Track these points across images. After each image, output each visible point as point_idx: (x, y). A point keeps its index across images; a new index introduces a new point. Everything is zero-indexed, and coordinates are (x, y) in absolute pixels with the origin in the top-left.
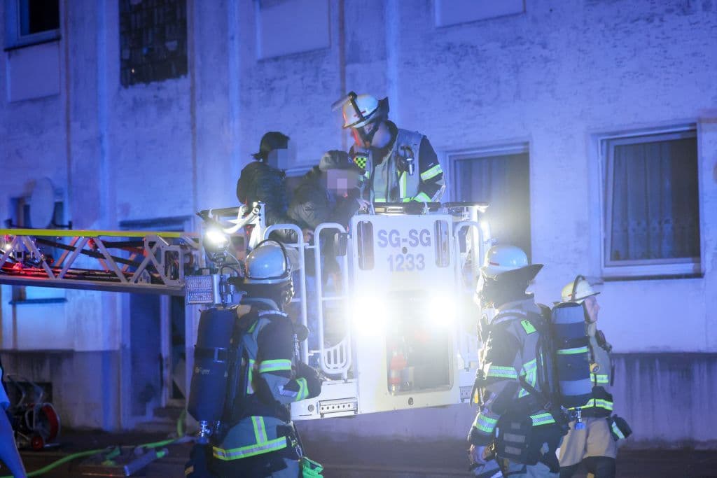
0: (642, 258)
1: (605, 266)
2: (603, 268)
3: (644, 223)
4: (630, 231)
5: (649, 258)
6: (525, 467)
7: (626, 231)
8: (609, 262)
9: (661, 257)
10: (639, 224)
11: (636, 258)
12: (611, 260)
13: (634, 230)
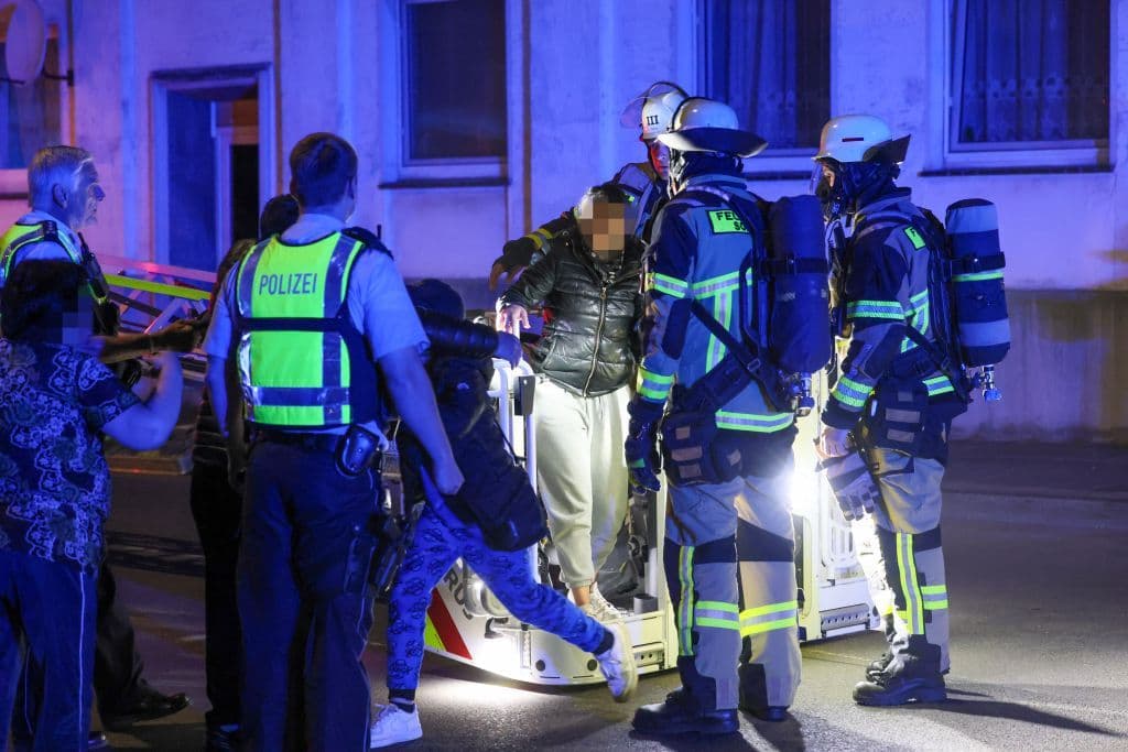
0: (1007, 139)
1: (950, 151)
2: (946, 154)
3: (1012, 85)
4: (990, 98)
5: (1018, 138)
6: (911, 463)
7: (983, 96)
8: (956, 146)
9: (1039, 137)
10: (1004, 85)
11: (998, 140)
12: (960, 141)
13: (996, 95)
